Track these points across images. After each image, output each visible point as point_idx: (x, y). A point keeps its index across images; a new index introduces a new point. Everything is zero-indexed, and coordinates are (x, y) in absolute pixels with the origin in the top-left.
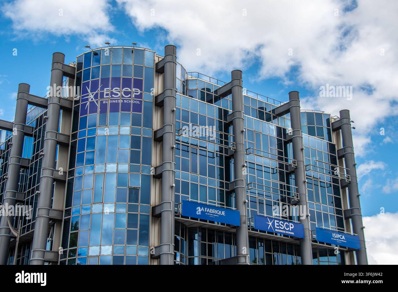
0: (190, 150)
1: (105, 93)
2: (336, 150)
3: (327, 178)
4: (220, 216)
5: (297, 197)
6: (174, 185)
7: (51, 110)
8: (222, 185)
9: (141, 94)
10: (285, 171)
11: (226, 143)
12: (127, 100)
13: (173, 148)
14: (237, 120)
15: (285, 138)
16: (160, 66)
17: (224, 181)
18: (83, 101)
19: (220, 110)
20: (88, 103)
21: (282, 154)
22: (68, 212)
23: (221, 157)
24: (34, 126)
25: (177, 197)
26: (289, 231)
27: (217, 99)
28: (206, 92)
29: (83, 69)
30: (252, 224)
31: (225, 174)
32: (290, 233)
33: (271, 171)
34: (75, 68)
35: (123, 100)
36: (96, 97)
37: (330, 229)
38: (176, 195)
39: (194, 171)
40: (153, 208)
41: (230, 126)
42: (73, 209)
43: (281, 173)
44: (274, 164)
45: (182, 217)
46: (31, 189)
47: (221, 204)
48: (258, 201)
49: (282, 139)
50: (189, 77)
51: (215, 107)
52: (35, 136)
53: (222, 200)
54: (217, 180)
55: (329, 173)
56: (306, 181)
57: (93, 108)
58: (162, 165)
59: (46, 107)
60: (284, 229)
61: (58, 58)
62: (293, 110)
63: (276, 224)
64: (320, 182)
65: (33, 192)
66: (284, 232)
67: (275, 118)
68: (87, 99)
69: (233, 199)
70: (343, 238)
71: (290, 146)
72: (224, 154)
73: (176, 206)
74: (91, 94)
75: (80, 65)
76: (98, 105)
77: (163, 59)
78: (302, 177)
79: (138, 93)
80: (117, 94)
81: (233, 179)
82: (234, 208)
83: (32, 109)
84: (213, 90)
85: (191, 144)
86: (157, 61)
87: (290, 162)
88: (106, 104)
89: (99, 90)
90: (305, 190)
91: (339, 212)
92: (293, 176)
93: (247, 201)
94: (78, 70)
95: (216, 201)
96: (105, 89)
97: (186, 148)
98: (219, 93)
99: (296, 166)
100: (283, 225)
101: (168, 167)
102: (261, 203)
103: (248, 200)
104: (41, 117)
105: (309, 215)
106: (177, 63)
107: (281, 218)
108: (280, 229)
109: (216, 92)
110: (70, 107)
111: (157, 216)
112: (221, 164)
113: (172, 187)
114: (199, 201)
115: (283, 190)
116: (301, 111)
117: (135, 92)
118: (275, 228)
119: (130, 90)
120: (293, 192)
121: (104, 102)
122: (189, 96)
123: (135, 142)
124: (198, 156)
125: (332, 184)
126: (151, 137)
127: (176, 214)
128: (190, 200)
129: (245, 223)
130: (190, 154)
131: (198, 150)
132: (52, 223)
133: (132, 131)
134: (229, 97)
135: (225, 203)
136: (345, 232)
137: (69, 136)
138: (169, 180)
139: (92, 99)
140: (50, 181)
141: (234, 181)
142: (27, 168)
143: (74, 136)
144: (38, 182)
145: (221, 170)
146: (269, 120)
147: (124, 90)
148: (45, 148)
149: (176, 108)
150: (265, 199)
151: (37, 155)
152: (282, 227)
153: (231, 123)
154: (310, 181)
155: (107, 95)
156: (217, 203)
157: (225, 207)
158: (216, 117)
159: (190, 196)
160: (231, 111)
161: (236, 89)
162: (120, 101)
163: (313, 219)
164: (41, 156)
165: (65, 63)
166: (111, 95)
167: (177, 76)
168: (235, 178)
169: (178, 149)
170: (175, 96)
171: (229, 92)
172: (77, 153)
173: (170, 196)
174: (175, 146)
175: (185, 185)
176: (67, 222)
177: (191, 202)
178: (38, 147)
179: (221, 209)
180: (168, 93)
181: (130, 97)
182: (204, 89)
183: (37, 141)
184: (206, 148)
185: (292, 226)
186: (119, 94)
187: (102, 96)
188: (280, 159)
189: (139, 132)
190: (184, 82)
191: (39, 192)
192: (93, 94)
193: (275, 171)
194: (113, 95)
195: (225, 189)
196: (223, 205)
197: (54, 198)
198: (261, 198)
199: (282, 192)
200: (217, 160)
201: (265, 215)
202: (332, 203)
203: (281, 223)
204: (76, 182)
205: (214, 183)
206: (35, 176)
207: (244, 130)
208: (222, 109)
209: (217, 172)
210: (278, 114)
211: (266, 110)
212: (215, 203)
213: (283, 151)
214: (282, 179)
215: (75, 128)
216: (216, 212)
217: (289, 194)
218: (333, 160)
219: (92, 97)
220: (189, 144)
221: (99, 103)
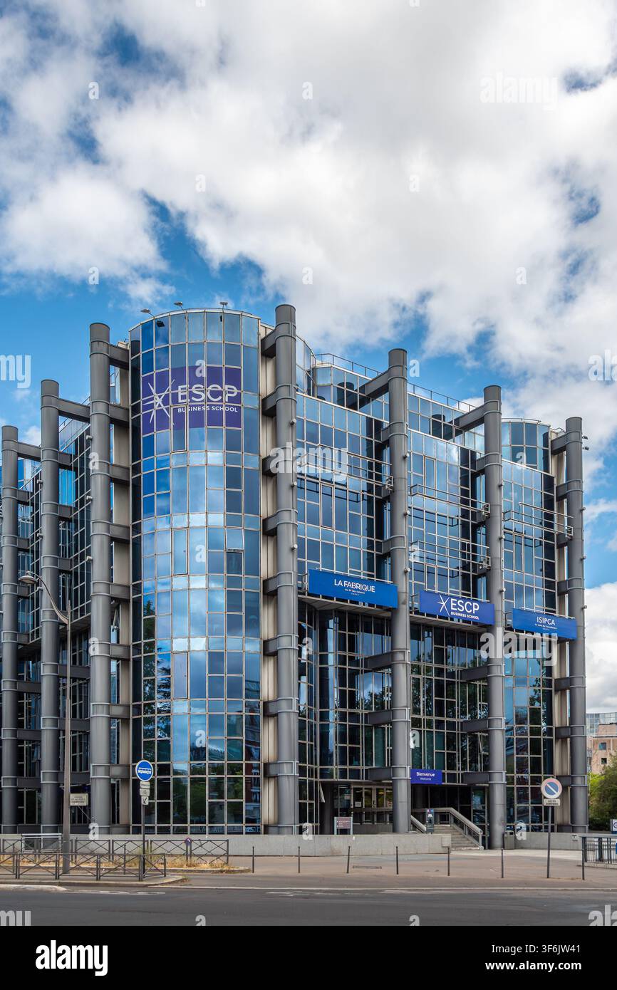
0: (320, 489)
1: (180, 394)
2: (555, 486)
3: (536, 531)
4: (367, 592)
5: (488, 562)
6: (296, 546)
7: (95, 426)
8: (370, 544)
9: (239, 394)
10: (471, 521)
11: (379, 478)
12: (215, 405)
13: (293, 486)
14: (396, 438)
15: (473, 467)
16: (268, 345)
17: (374, 539)
18: (146, 408)
19: (369, 420)
20: (154, 413)
21: (468, 495)
22: (137, 588)
23: (370, 499)
24: (73, 453)
25: (301, 566)
26: (471, 614)
27: (364, 401)
28: (345, 388)
29: (141, 353)
30: (416, 604)
31: (376, 528)
32: (472, 617)
33: (448, 522)
34: (128, 351)
35: (211, 406)
36: (165, 401)
37: (535, 610)
38: (299, 562)
39: (327, 523)
40: (264, 581)
41: (385, 448)
42: (146, 583)
43: (465, 525)
44: (454, 510)
45: (309, 595)
46: (79, 553)
47: (369, 575)
48: (426, 570)
49: (470, 469)
50: (318, 364)
51: (361, 415)
52: (76, 469)
53: (370, 568)
54: (362, 539)
55: (541, 523)
56: (504, 537)
57: (163, 421)
58: (275, 515)
59: (87, 420)
60: (464, 612)
61: (99, 333)
62: (490, 419)
63: (452, 604)
64: (525, 538)
65: (82, 559)
66: (464, 615)
67: (458, 433)
68: (152, 406)
69: (388, 568)
70: (553, 623)
71: (481, 481)
72: (374, 496)
73: (300, 578)
74: (156, 396)
75: (135, 344)
76: (171, 416)
77: (274, 331)
78: (498, 531)
79: (233, 393)
80: (200, 396)
81: (387, 536)
82: (388, 581)
83: (67, 423)
84: (357, 386)
85: (322, 480)
86: (263, 335)
87: (480, 507)
88: (183, 414)
89: (170, 390)
90: (499, 550)
91: (549, 585)
92: (483, 530)
93: (409, 570)
94: (133, 355)
95: (362, 571)
96: (180, 387)
97: (313, 487)
98: (368, 391)
99: (488, 514)
100: (464, 605)
101: (285, 517)
102: (431, 572)
103: (411, 569)
104: (82, 437)
105: (504, 590)
106: (296, 338)
107: (460, 596)
108: (458, 611)
109: (362, 389)
110: (126, 420)
111: (271, 595)
112: (370, 512)
113: (293, 549)
114: (335, 571)
115: (466, 552)
116: (503, 421)
117: (229, 392)
118: (450, 611)
119: (220, 389)
120: (481, 555)
121: (179, 411)
122: (318, 397)
123: (233, 477)
124: (333, 499)
125: (544, 541)
126: (258, 468)
127: (300, 590)
128: (321, 569)
129: (404, 603)
130: (320, 496)
131: (334, 490)
132: (116, 604)
133: (228, 459)
134: (384, 399)
135: (375, 574)
136: (557, 615)
137: (128, 469)
138: (288, 538)
139: (160, 406)
140: (106, 540)
141: (390, 539)
142: (70, 520)
143: (136, 469)
144: (89, 543)
145: (370, 521)
146: (448, 436)
147: (210, 388)
148: (92, 489)
149: (297, 419)
150: (436, 566)
151: (82, 500)
152: (461, 608)
153: (387, 443)
154: (509, 537)
155: (183, 397)
156: (363, 573)
157: (375, 579)
158: (361, 433)
159: (320, 563)
160: (386, 423)
161: (396, 384)
162: (206, 409)
163: (509, 596)
164: (87, 501)
165: (111, 343)
166: (190, 398)
167: (297, 362)
168: (392, 533)
169: (301, 488)
170: (295, 397)
171: (384, 389)
172: (143, 497)
173: (289, 563)
174: (295, 484)
175: (314, 545)
176: (137, 603)
177: (323, 572)
178: (82, 486)
179: (369, 582)
180: (283, 392)
181: (221, 401)
182: (342, 384)
183: (79, 477)
184: (345, 486)
185: (476, 607)
186: (204, 396)
187: (175, 401)
188: (464, 502)
189: (238, 460)
190: (309, 372)
191: (91, 558)
192: (160, 397)
193: (455, 523)
194: (193, 398)
195: (375, 552)
196: (373, 576)
197: (114, 567)
198: (431, 565)
199: (463, 555)
200: (363, 505)
201: (437, 591)
202: (542, 570)
203: (460, 603)
204: (145, 544)
205: (358, 541)
206: (82, 533)
207: (408, 455)
208: (372, 419)
209: (363, 525)
210: (464, 426)
211: (444, 420)
212: (359, 573)
213: (470, 489)
214: (465, 535)
215: (136, 456)
216: (361, 587)
217: (474, 558)
218: (548, 503)
219: (159, 401)
220: (318, 479)
221: (171, 411)
